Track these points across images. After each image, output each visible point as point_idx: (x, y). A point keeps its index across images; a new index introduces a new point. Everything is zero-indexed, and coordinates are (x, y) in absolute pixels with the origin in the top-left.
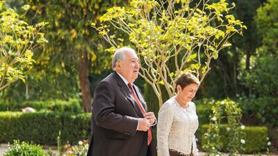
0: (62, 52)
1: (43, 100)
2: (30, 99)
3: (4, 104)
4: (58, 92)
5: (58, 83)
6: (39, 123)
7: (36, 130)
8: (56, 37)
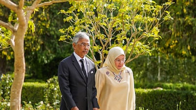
0: (188, 36)
1: (173, 83)
2: (161, 81)
3: (139, 84)
4: (186, 76)
5: (187, 69)
6: (166, 99)
7: (164, 105)
8: (184, 23)
